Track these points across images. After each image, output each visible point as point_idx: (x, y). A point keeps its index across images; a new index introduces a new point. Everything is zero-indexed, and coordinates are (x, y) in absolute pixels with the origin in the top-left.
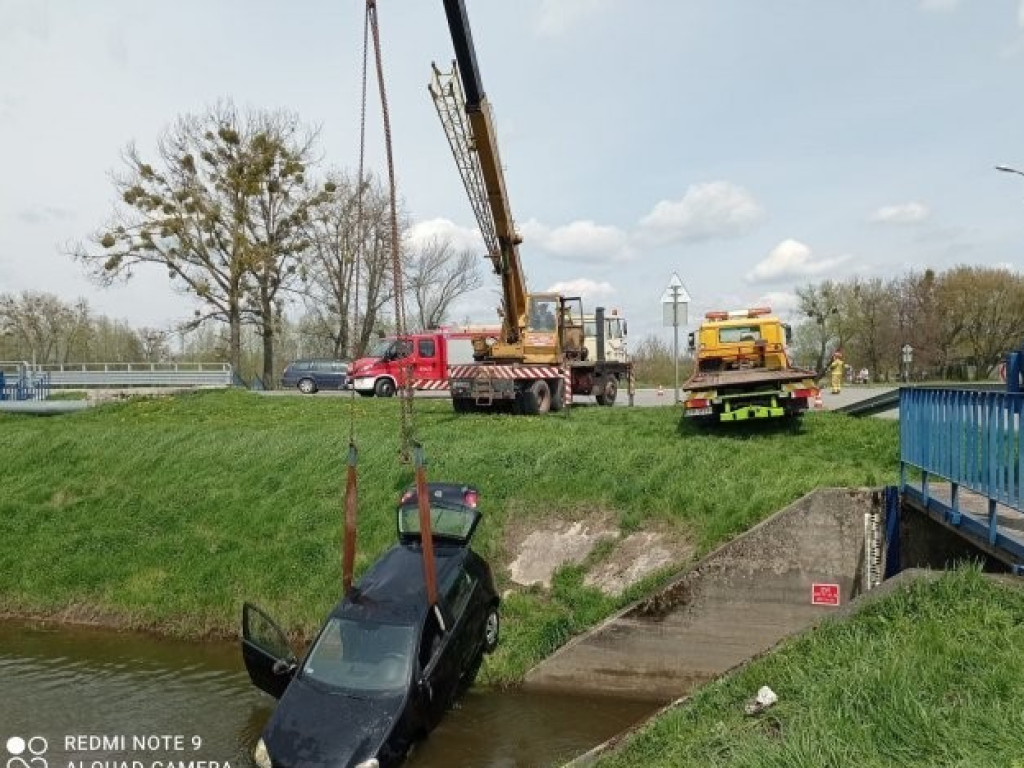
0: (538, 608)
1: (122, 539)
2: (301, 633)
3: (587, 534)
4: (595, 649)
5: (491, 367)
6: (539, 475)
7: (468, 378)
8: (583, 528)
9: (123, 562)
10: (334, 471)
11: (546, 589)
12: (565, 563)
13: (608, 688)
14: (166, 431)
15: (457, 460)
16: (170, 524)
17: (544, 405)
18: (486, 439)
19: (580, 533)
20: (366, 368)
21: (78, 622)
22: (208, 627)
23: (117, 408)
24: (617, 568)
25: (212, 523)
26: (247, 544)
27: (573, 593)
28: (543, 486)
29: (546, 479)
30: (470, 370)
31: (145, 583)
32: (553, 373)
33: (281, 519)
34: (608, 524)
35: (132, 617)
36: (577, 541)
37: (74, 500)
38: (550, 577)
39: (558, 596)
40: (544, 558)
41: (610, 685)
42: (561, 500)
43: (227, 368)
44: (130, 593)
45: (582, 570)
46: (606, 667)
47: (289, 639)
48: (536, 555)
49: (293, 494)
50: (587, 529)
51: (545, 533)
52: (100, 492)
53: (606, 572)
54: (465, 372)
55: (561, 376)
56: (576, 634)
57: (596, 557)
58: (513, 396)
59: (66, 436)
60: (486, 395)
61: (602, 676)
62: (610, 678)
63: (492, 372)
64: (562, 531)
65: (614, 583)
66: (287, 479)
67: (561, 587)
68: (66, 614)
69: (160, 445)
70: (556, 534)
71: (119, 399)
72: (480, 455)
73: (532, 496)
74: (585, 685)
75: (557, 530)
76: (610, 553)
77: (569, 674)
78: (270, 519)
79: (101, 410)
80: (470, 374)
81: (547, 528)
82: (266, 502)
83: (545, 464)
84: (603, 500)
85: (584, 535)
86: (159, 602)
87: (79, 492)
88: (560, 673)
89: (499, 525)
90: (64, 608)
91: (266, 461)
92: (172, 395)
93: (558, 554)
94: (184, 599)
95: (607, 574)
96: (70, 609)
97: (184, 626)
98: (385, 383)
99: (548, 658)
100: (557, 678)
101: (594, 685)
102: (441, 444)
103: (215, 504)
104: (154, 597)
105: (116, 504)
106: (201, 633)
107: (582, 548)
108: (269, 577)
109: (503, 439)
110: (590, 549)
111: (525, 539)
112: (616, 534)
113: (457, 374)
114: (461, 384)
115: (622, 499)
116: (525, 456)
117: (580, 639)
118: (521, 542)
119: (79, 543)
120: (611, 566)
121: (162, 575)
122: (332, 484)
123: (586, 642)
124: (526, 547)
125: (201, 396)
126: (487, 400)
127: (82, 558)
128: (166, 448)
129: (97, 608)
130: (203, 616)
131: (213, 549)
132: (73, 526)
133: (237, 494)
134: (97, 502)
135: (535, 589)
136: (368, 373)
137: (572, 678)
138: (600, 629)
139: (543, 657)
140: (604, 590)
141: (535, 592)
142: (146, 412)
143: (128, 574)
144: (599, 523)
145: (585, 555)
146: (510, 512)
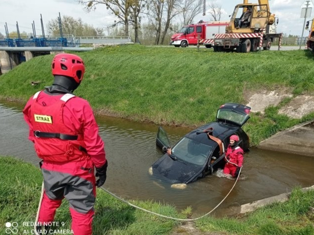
0: (260, 121)
1: (113, 90)
2: (174, 123)
3: (277, 95)
4: (289, 136)
5: (231, 34)
6: (255, 74)
7: (221, 38)
8: (275, 93)
9: (115, 97)
10: (179, 70)
11: (262, 114)
12: (270, 105)
13: (292, 150)
14: (122, 56)
15: (223, 67)
16: (127, 86)
17: (248, 49)
18: (233, 61)
19: (274, 95)
20: (178, 37)
21: (104, 114)
22: (144, 120)
23: (102, 50)
24: (293, 108)
25: (141, 86)
26: (153, 93)
27: (275, 116)
28: (257, 77)
29: (259, 75)
30: (222, 35)
31: (123, 104)
32: (256, 35)
33: (163, 86)
34: (287, 92)
35: (120, 114)
36: (274, 98)
37: (97, 77)
38: (264, 110)
39: (269, 116)
40: (260, 103)
41: (294, 149)
42: (265, 83)
43: (129, 38)
44: (118, 107)
45: (278, 108)
46: (293, 143)
47: (170, 124)
48: (256, 102)
49: (166, 78)
50: (277, 93)
51: (259, 94)
52: (104, 75)
53: (288, 109)
54: (220, 37)
55: (259, 36)
56: (280, 131)
57: (283, 104)
58: (238, 45)
59: (92, 57)
60: (228, 45)
61: (291, 146)
62: (294, 146)
63: (231, 36)
64: (266, 94)
65: (293, 113)
66: (163, 73)
67: (270, 114)
68: (100, 112)
69: (120, 61)
70: (264, 95)
71: (102, 46)
72: (231, 66)
73: (254, 81)
74: (284, 148)
75: (264, 93)
76: (289, 102)
77: (277, 144)
78: (160, 86)
79: (97, 50)
80: (223, 37)
81: (260, 93)
82: (157, 80)
83: (258, 70)
84: (285, 83)
85: (276, 96)
86: (127, 110)
87: (98, 75)
88: (273, 144)
89: (241, 91)
90: (99, 110)
91: (155, 67)
92: (118, 45)
93: (266, 102)
94: (135, 110)
95: (289, 110)
96: (101, 111)
97: (136, 118)
98: (185, 42)
99: (269, 138)
100: (272, 145)
101: (287, 149)
102: (216, 62)
103: (141, 80)
104: (126, 109)
105: (110, 79)
106: (142, 120)
107: (276, 100)
108: (161, 105)
109: (239, 61)
110: (280, 101)
111: (251, 96)
112: (291, 96)
113: (217, 37)
114: (218, 41)
115: (293, 83)
116: (249, 66)
117: (284, 133)
118: (250, 97)
119: (101, 91)
120: (290, 107)
121: (128, 102)
122: (179, 75)
123: (287, 134)
124: (252, 99)
125: (127, 46)
126: (228, 46)
127: (102, 95)
128: (122, 62)
129: (109, 111)
130: (142, 116)
131: (142, 95)
132: (98, 86)
133: (147, 77)
134: (104, 78)
135: (258, 114)
136: (179, 39)
137: (278, 146)
138: (293, 130)
139: (267, 138)
140: (288, 116)
141: (258, 115)
142: (111, 51)
143: (117, 101)
144: (282, 92)
145: (277, 103)
146: (245, 87)
